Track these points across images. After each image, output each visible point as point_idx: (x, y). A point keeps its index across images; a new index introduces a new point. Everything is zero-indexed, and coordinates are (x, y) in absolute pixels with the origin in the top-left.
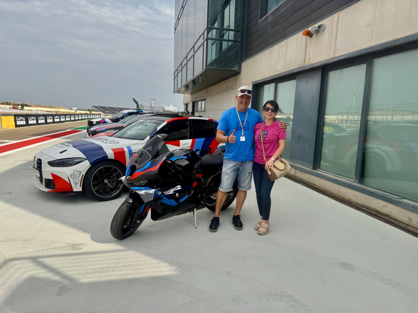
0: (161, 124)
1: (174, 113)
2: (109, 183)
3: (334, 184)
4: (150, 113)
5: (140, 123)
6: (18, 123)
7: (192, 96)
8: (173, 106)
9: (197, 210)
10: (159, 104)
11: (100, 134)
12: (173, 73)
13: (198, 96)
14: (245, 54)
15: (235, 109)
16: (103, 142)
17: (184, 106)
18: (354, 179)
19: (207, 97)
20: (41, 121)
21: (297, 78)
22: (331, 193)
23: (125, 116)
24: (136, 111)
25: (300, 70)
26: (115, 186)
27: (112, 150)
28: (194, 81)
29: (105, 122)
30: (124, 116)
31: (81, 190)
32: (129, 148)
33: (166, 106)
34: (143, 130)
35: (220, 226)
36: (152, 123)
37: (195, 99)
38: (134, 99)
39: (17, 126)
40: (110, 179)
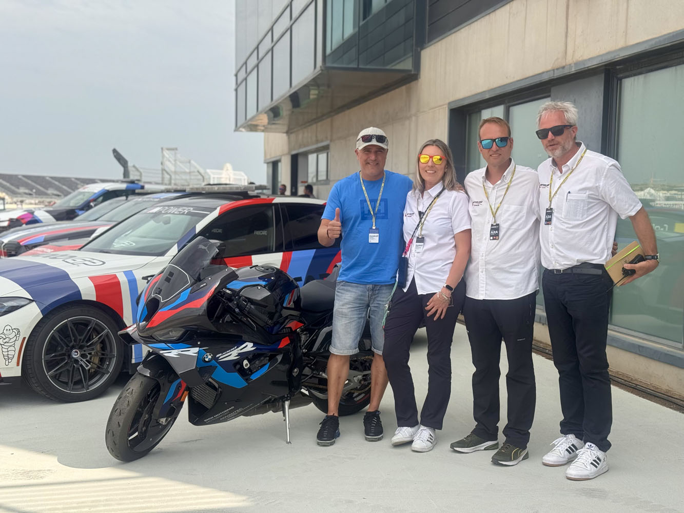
0: (205, 216)
1: (237, 188)
2: (84, 360)
3: (637, 356)
4: (168, 191)
5: (152, 215)
7: (289, 138)
8: (234, 169)
9: (291, 407)
10: (190, 162)
11: (36, 249)
12: (234, 72)
13: (307, 137)
14: (429, 26)
15: (357, 176)
16: (66, 262)
17: (268, 167)
18: (681, 343)
19: (332, 141)
21: (552, 94)
22: (630, 380)
23: (94, 200)
24: (123, 186)
25: (558, 74)
26: (98, 367)
27: (89, 279)
28: (295, 99)
29: (35, 221)
30: (90, 202)
31: (20, 375)
32: (128, 274)
33: (209, 169)
34: (153, 238)
35: (340, 436)
36: (183, 214)
37: (300, 147)
38: (115, 151)
40: (86, 348)
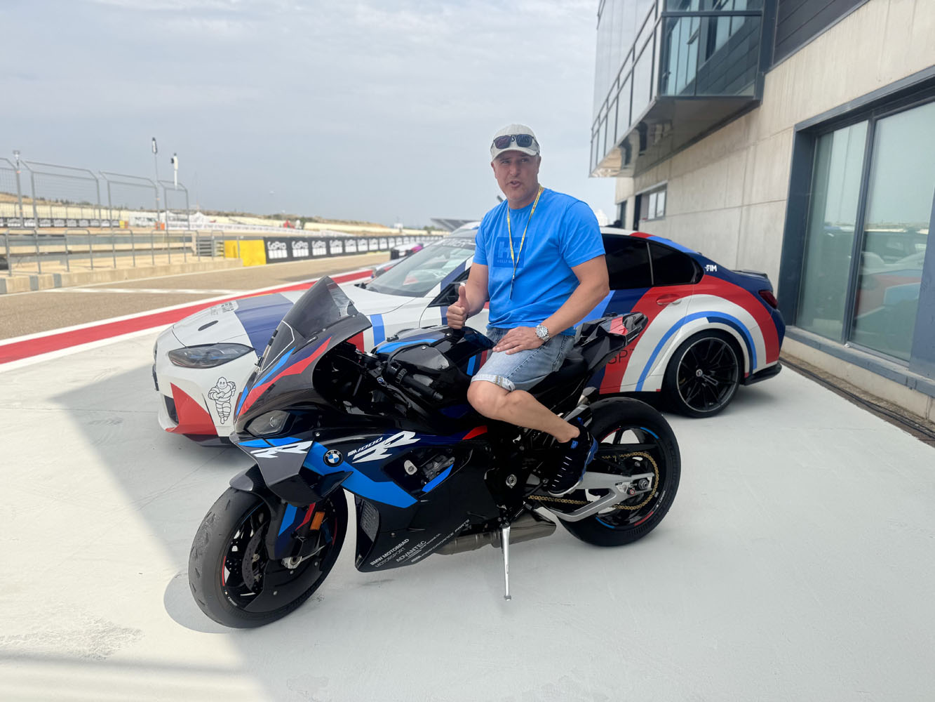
6: (272, 255)
7: (635, 181)
12: (591, 127)
13: (649, 178)
14: (776, 47)
17: (618, 208)
19: (669, 180)
20: (319, 250)
37: (643, 188)
39: (269, 261)
